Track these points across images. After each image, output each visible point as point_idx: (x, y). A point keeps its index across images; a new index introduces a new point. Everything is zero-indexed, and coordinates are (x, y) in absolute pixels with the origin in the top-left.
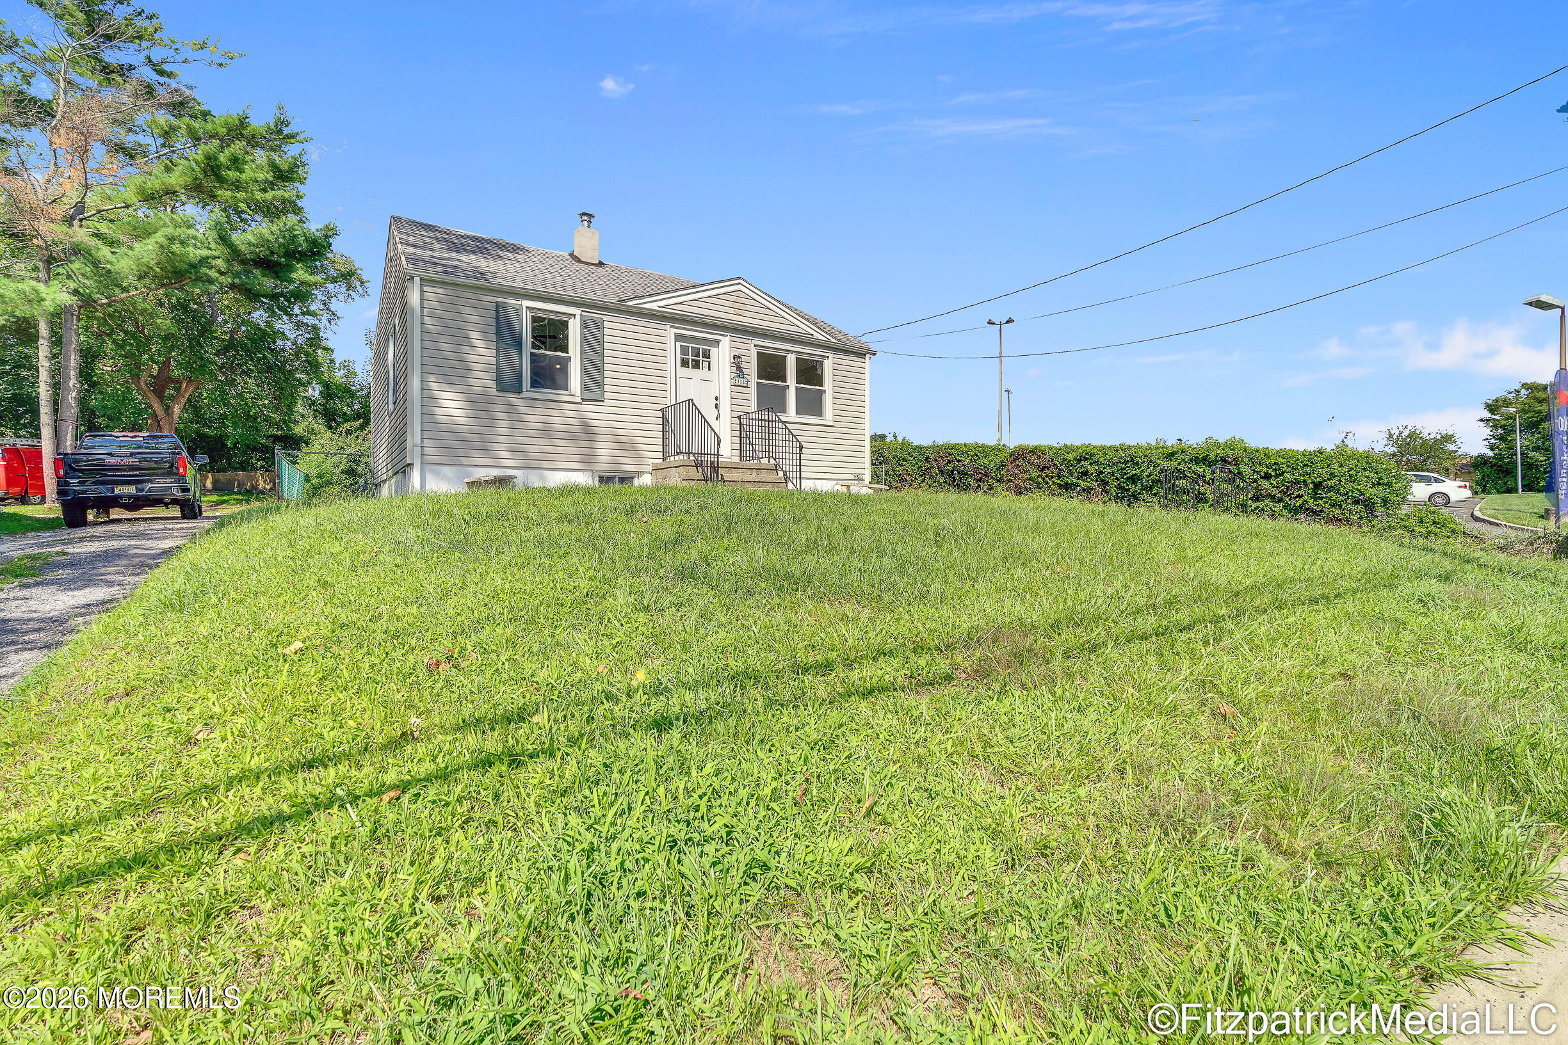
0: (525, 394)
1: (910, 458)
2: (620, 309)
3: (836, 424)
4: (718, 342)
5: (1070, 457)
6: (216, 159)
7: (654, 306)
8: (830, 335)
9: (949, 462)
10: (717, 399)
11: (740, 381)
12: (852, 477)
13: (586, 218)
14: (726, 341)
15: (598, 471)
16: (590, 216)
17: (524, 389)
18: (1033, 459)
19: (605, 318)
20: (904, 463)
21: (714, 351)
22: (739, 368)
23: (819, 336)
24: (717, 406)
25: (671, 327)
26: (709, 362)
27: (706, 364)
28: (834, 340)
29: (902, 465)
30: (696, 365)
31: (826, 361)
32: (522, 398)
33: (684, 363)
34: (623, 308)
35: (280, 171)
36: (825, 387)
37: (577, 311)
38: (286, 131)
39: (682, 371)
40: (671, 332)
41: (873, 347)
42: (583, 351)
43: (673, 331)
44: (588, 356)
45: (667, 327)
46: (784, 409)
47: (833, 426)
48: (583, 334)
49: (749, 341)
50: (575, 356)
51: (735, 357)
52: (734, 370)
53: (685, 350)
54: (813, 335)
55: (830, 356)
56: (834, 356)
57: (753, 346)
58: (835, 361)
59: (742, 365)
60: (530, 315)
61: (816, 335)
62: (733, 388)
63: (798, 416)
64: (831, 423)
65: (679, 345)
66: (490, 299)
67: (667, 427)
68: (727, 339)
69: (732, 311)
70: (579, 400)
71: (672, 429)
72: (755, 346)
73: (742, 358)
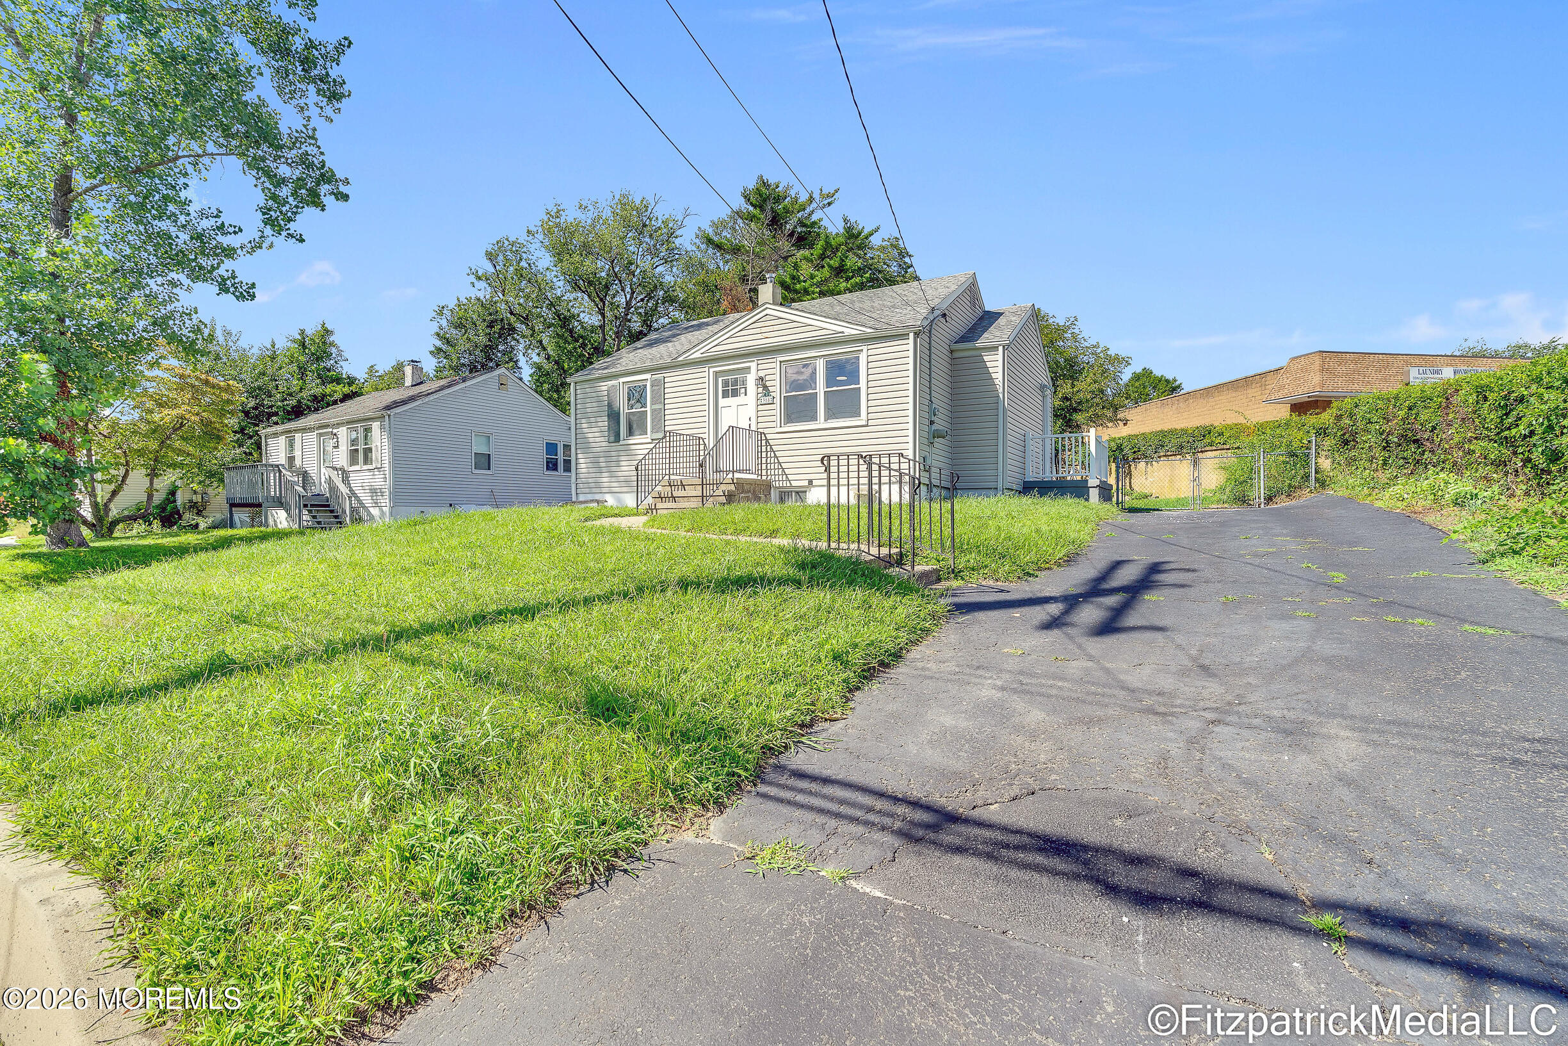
2: (675, 365)
3: (870, 422)
4: (749, 368)
7: (698, 355)
8: (866, 327)
10: (750, 420)
11: (765, 400)
14: (754, 366)
17: (621, 438)
19: (665, 375)
21: (747, 378)
22: (765, 387)
23: (850, 331)
24: (750, 426)
25: (710, 368)
26: (744, 389)
27: (742, 391)
28: (868, 331)
30: (735, 394)
31: (860, 356)
32: (620, 445)
33: (725, 395)
34: (673, 364)
36: (860, 385)
37: (649, 376)
39: (723, 402)
40: (710, 372)
42: (652, 404)
43: (712, 370)
44: (654, 407)
45: (707, 369)
46: (814, 418)
47: (867, 426)
48: (652, 392)
49: (774, 360)
50: (648, 409)
51: (761, 379)
52: (760, 390)
53: (726, 384)
54: (843, 332)
55: (865, 348)
56: (870, 347)
57: (778, 363)
58: (871, 352)
59: (768, 384)
60: (626, 387)
61: (848, 331)
62: (760, 408)
63: (827, 421)
64: (865, 423)
65: (719, 380)
66: (606, 383)
67: (706, 451)
68: (756, 363)
69: (760, 336)
70: (650, 440)
71: (709, 453)
72: (781, 362)
73: (767, 378)
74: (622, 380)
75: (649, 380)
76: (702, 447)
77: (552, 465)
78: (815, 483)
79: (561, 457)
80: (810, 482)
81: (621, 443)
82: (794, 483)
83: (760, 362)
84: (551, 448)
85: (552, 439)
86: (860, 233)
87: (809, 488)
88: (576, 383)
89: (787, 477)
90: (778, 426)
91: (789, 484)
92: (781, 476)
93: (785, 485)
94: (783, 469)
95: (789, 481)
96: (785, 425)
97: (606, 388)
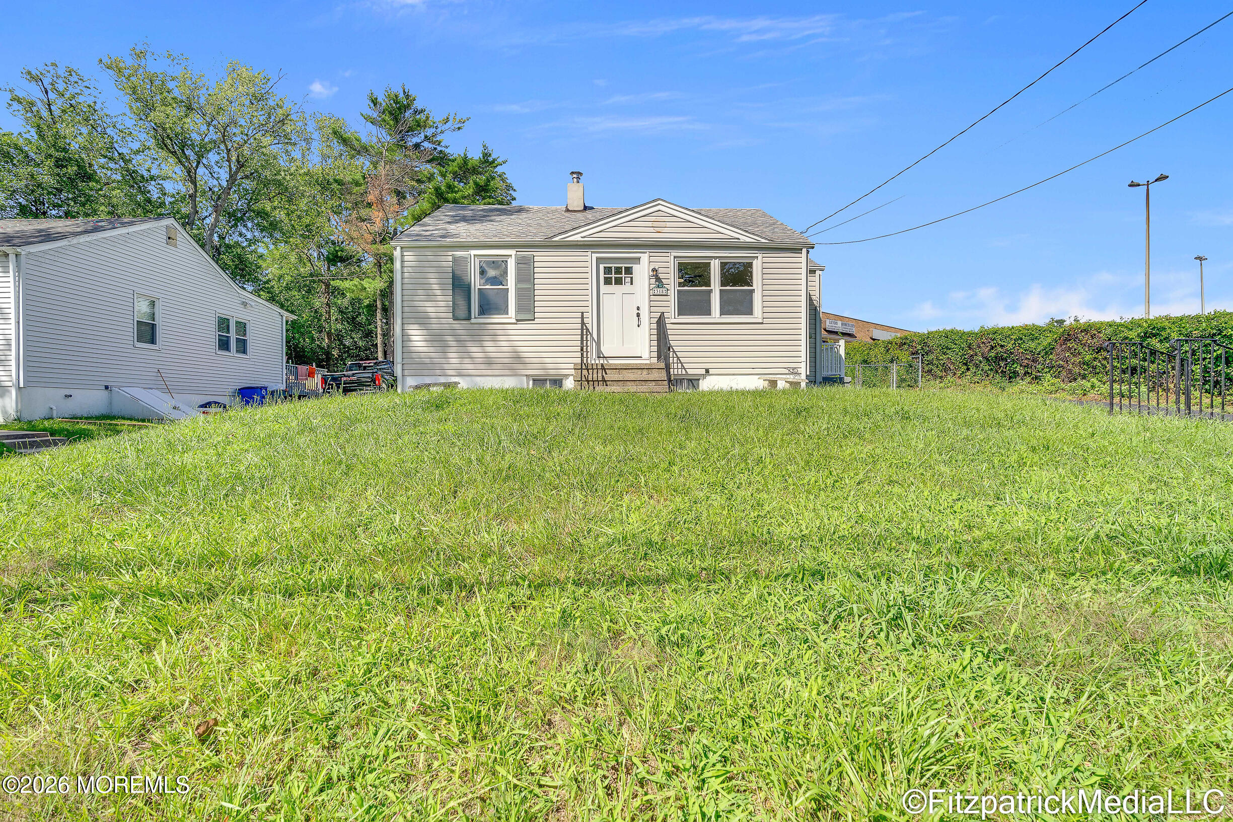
0: (473, 321)
1: (954, 346)
2: (548, 245)
3: (765, 321)
4: (639, 259)
5: (1132, 335)
6: (440, 189)
7: (577, 238)
8: (757, 235)
9: (992, 348)
10: (638, 308)
11: (658, 291)
12: (786, 371)
13: (575, 176)
14: (645, 258)
15: (532, 375)
16: (580, 173)
17: (473, 316)
18: (1086, 338)
19: (535, 254)
20: (948, 351)
21: (636, 268)
22: (658, 279)
23: (745, 238)
24: (638, 315)
25: (592, 252)
26: (632, 278)
27: (628, 280)
28: (763, 241)
29: (944, 354)
30: (619, 282)
31: (755, 262)
32: (471, 324)
33: (608, 281)
34: (548, 244)
35: (481, 186)
36: (754, 287)
37: (512, 252)
38: (490, 159)
39: (604, 288)
40: (591, 257)
41: (811, 240)
42: (516, 282)
43: (595, 256)
44: (520, 286)
45: (589, 254)
46: (708, 312)
47: (762, 323)
48: (516, 270)
49: (668, 255)
50: (511, 287)
51: (654, 270)
52: (653, 280)
53: (608, 270)
54: (738, 239)
55: (760, 256)
56: (764, 255)
57: (672, 257)
58: (765, 260)
59: (661, 276)
60: (478, 261)
61: (743, 239)
62: (653, 298)
63: (723, 316)
64: (760, 321)
65: (602, 267)
66: (450, 253)
67: (589, 336)
68: (647, 255)
69: (652, 230)
70: (514, 321)
71: (593, 338)
72: (675, 257)
73: (660, 270)
74: (474, 252)
75: (513, 257)
77: (224, 344)
78: (711, 371)
79: (233, 335)
80: (707, 371)
82: (690, 372)
83: (652, 254)
84: (223, 324)
85: (225, 313)
86: (493, 162)
87: (704, 376)
88: (402, 248)
89: (682, 365)
90: (673, 317)
91: (684, 372)
92: (676, 365)
93: (680, 373)
94: (678, 358)
95: (685, 369)
96: (680, 317)
97: (450, 258)
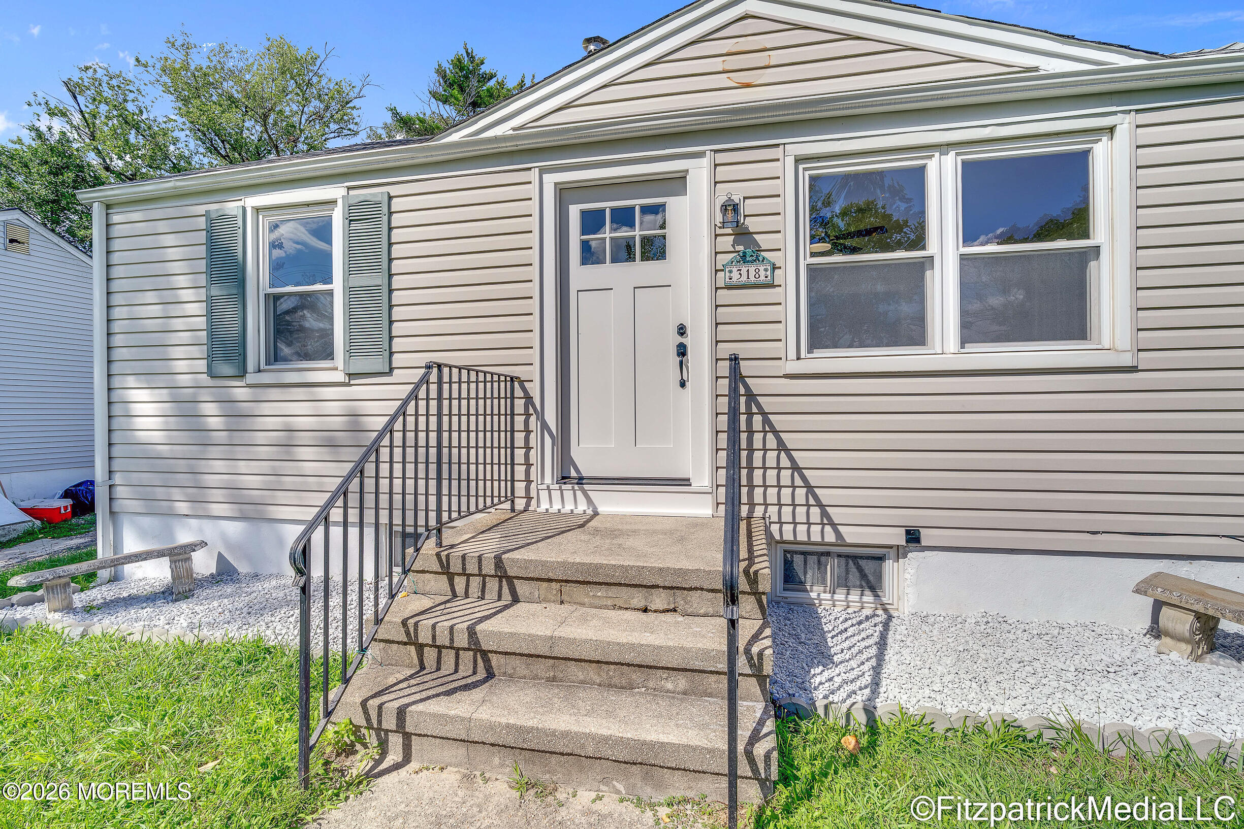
3: (1147, 359)
4: (682, 176)
7: (501, 132)
10: (681, 330)
11: (744, 273)
14: (698, 171)
17: (252, 367)
19: (394, 190)
22: (742, 234)
24: (682, 351)
25: (543, 171)
26: (665, 237)
27: (651, 243)
28: (1136, 62)
30: (623, 252)
31: (1099, 149)
32: (248, 386)
33: (589, 255)
34: (422, 158)
36: (1098, 239)
37: (335, 192)
39: (579, 275)
40: (539, 185)
42: (349, 272)
43: (550, 179)
44: (359, 280)
45: (534, 175)
46: (916, 335)
47: (1133, 369)
48: (349, 237)
49: (777, 153)
50: (337, 285)
51: (731, 208)
52: (726, 242)
53: (592, 222)
54: (1033, 69)
55: (1119, 123)
56: (1144, 118)
57: (790, 161)
59: (752, 224)
60: (264, 222)
62: (725, 296)
63: (969, 347)
64: (1127, 360)
65: (574, 212)
66: (201, 209)
67: (533, 419)
68: (705, 163)
69: (722, 80)
70: (340, 377)
71: (545, 426)
72: (798, 160)
73: (750, 206)
74: (253, 201)
75: (340, 202)
76: (519, 404)
78: (926, 536)
80: (913, 537)
81: (251, 378)
82: (852, 535)
83: (721, 158)
87: (900, 553)
88: (108, 207)
89: (824, 514)
90: (792, 354)
91: (830, 537)
92: (801, 511)
93: (816, 538)
94: (810, 488)
95: (834, 525)
96: (818, 353)
97: (202, 222)
